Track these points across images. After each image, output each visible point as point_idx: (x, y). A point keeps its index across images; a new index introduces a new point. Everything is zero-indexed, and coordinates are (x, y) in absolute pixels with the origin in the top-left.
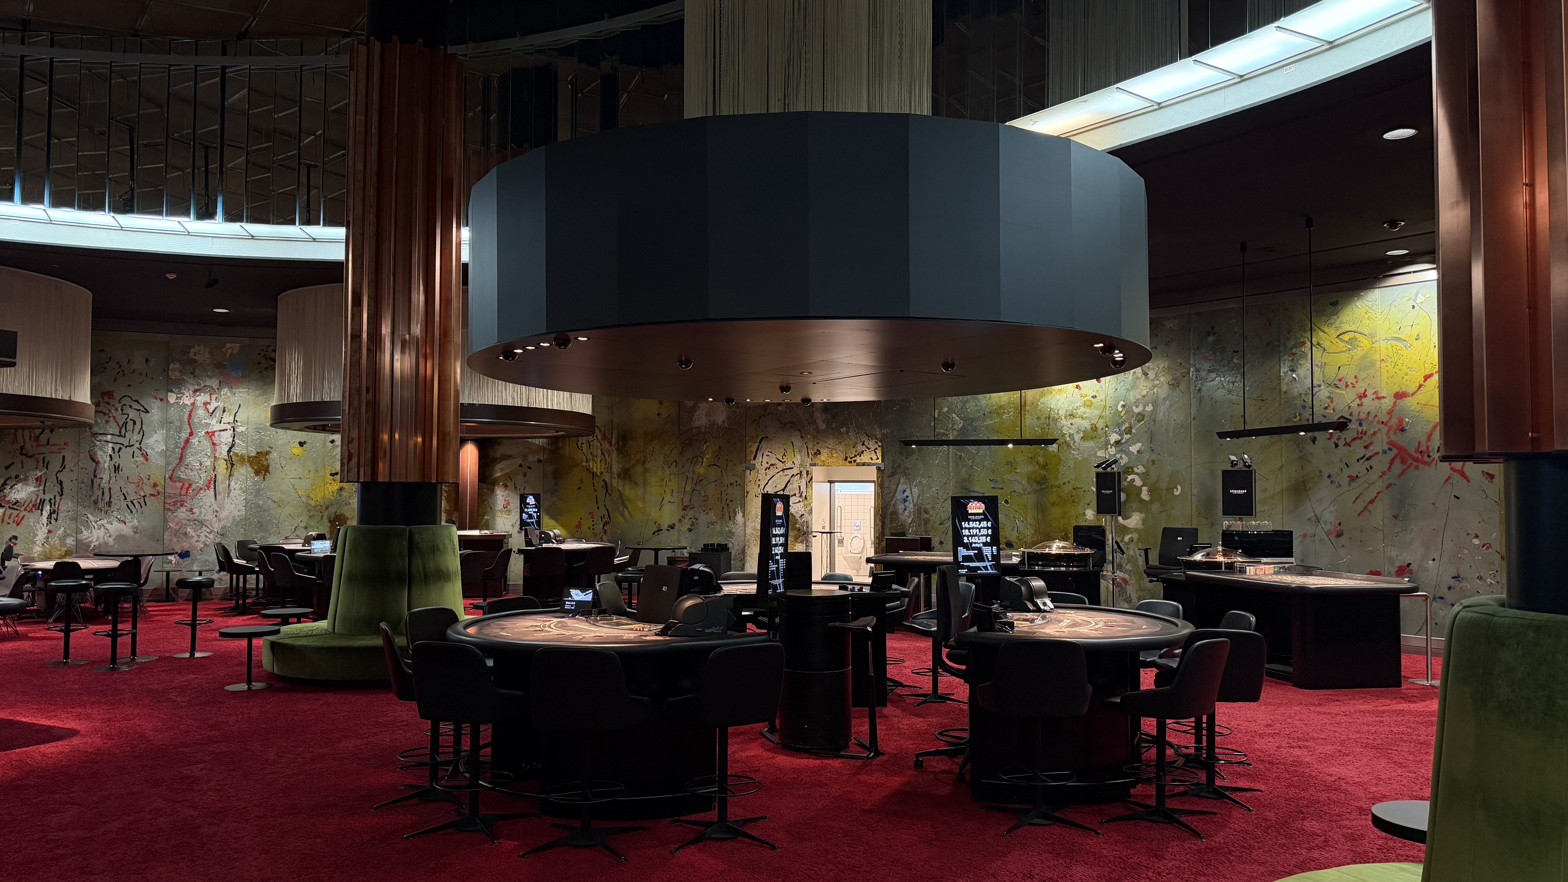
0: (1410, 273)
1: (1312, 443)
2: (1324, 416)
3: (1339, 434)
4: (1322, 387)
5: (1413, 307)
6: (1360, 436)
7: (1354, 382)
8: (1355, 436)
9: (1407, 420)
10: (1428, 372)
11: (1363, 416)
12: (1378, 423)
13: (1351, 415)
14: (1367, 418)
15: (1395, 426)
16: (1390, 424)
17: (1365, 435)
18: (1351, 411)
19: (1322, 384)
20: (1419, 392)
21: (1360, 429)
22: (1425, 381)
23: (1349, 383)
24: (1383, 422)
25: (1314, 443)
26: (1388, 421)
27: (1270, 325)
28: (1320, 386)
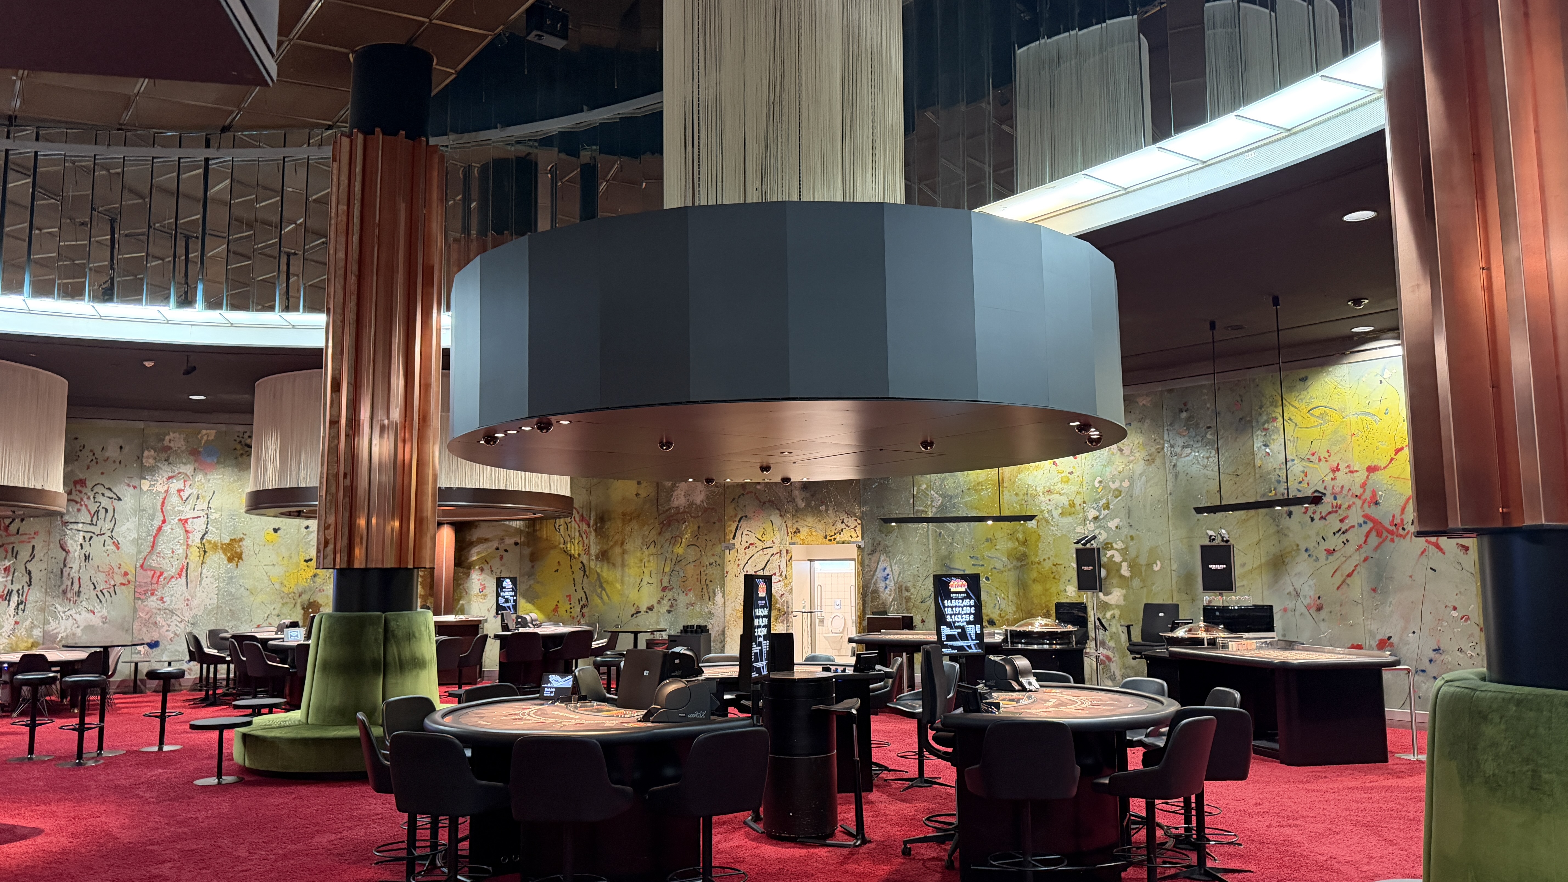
0: (1376, 349)
1: (1288, 517)
2: (1299, 491)
3: (1315, 508)
4: (1296, 462)
5: (1381, 382)
6: (1334, 509)
7: (1327, 457)
8: (1330, 510)
9: (1380, 493)
10: (1398, 446)
11: (1337, 490)
12: (1352, 496)
13: (1325, 488)
14: (1341, 492)
15: (1369, 499)
16: (1363, 497)
17: (1340, 508)
18: (1324, 485)
19: (1296, 458)
20: (1391, 465)
21: (1335, 502)
22: (1396, 454)
23: (1322, 458)
24: (1357, 496)
25: (1290, 517)
26: (1361, 495)
27: (1242, 401)
28: (1293, 460)
